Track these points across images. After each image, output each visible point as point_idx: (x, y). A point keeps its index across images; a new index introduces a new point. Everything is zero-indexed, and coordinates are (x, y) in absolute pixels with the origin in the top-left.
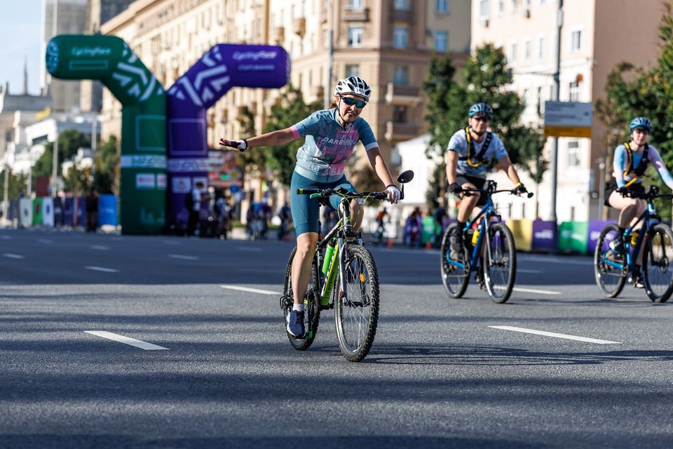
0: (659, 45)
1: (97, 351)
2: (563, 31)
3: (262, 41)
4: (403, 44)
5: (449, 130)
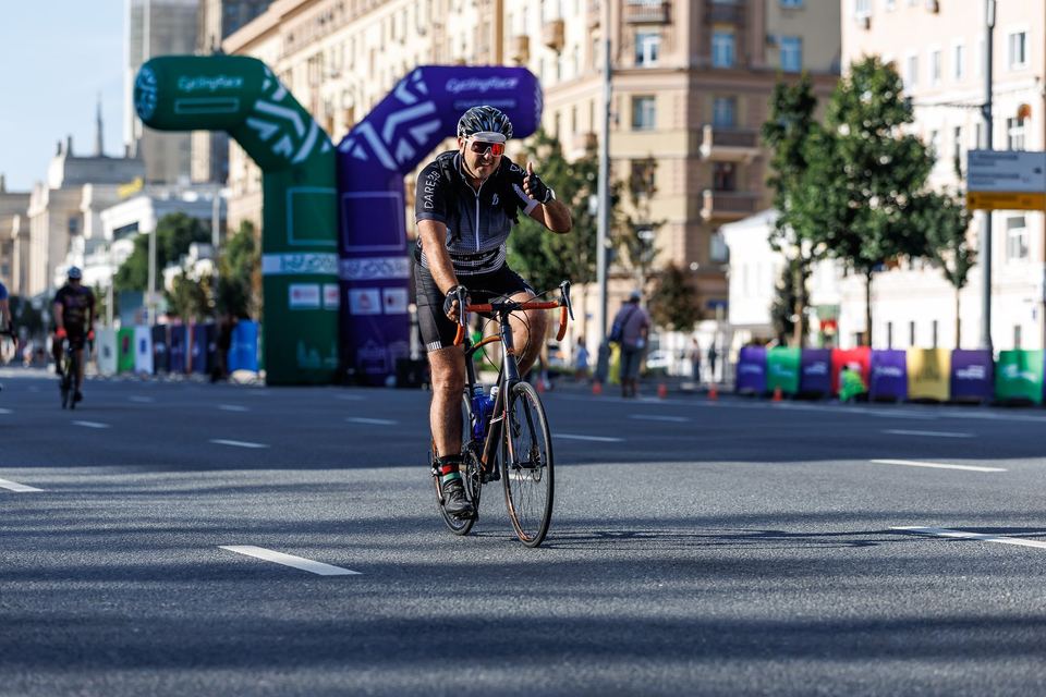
1: (241, 578)
2: (996, 32)
3: (492, 61)
4: (728, 60)
5: (808, 200)
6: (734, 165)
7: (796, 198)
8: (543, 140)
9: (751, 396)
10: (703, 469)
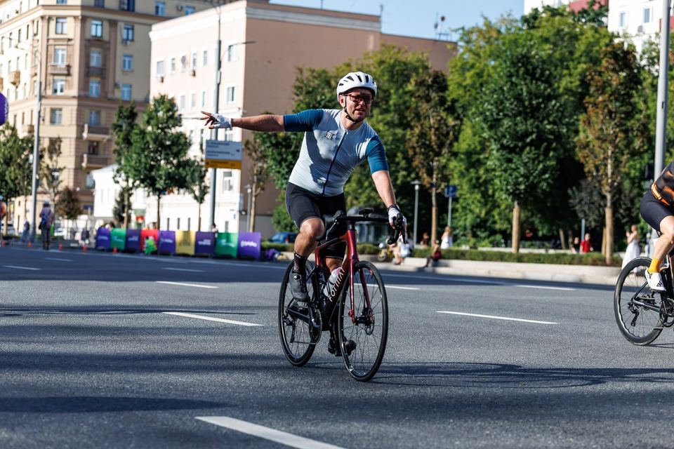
0: (293, 99)
2: (221, 86)
4: (97, 94)
5: (132, 160)
6: (98, 142)
7: (126, 159)
8: (8, 127)
9: (103, 250)
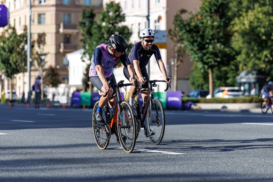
4: (68, 2)
5: (93, 46)
6: (70, 35)
7: (89, 46)
8: (10, 28)
9: (76, 107)
10: (59, 130)
